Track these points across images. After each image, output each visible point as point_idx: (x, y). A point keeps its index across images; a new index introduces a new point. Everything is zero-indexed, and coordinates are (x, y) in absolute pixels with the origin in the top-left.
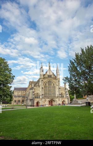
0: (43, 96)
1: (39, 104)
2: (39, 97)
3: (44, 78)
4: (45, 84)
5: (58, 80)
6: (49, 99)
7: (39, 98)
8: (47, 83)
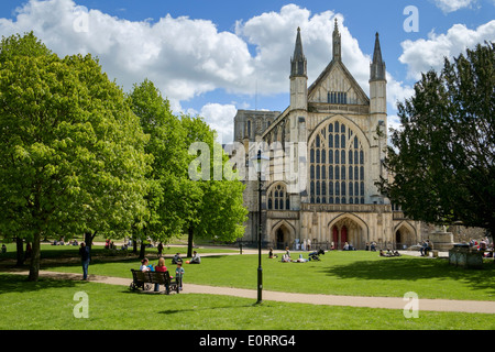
0: (303, 199)
1: (286, 237)
2: (288, 201)
3: (311, 109)
4: (313, 137)
5: (379, 118)
6: (333, 215)
7: (288, 207)
8: (323, 131)
